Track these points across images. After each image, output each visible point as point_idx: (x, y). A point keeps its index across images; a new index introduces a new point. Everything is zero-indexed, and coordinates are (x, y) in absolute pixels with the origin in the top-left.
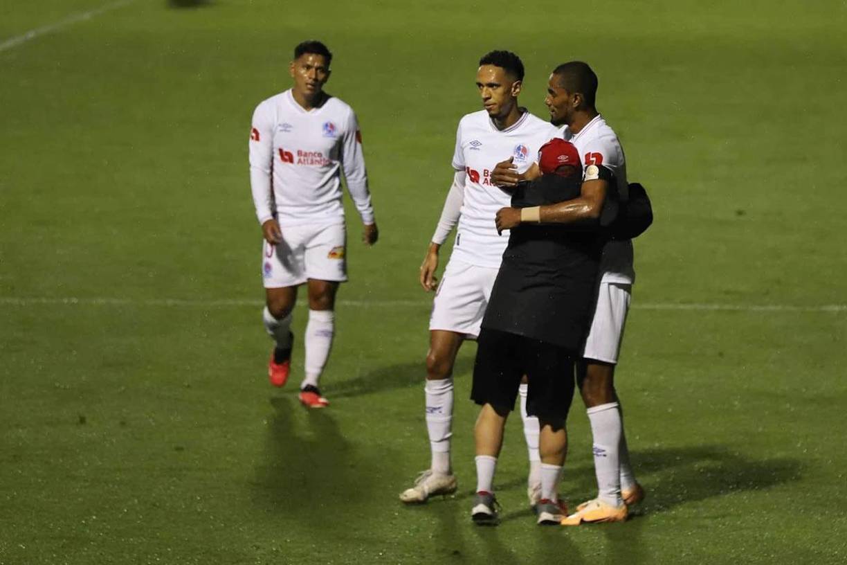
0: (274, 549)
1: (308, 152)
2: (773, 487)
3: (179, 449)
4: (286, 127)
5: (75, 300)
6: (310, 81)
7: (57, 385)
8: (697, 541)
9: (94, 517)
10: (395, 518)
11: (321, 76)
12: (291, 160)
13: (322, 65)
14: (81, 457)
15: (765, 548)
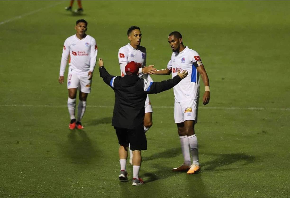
0: (78, 182)
1: (81, 52)
2: (233, 163)
3: (48, 151)
4: (74, 45)
5: (16, 105)
6: (81, 30)
7: (10, 131)
8: (209, 180)
9: (21, 172)
10: (115, 173)
11: (85, 29)
12: (76, 55)
13: (85, 25)
14: (17, 154)
15: (230, 183)
